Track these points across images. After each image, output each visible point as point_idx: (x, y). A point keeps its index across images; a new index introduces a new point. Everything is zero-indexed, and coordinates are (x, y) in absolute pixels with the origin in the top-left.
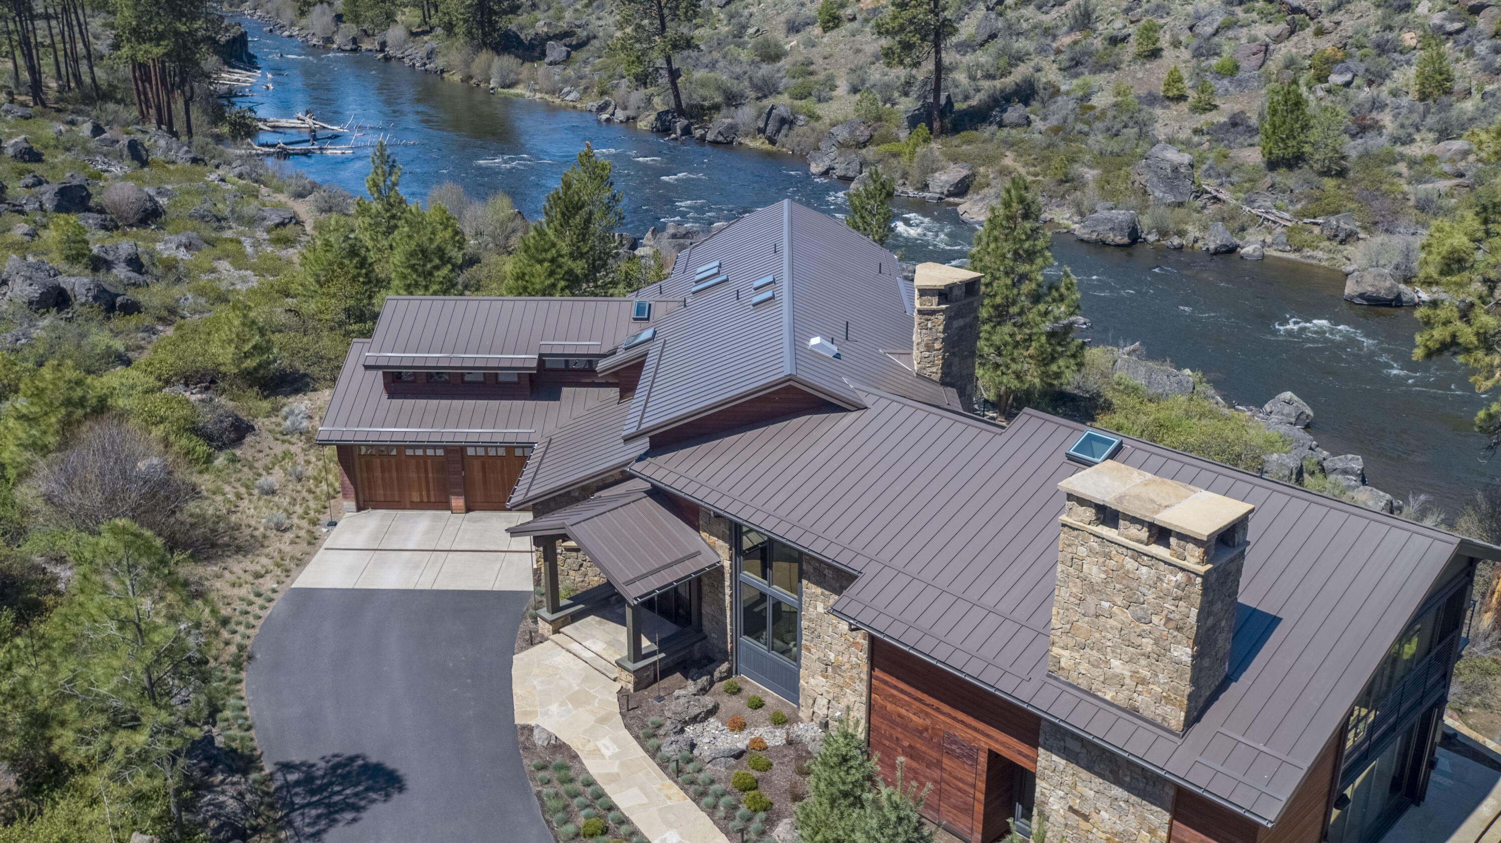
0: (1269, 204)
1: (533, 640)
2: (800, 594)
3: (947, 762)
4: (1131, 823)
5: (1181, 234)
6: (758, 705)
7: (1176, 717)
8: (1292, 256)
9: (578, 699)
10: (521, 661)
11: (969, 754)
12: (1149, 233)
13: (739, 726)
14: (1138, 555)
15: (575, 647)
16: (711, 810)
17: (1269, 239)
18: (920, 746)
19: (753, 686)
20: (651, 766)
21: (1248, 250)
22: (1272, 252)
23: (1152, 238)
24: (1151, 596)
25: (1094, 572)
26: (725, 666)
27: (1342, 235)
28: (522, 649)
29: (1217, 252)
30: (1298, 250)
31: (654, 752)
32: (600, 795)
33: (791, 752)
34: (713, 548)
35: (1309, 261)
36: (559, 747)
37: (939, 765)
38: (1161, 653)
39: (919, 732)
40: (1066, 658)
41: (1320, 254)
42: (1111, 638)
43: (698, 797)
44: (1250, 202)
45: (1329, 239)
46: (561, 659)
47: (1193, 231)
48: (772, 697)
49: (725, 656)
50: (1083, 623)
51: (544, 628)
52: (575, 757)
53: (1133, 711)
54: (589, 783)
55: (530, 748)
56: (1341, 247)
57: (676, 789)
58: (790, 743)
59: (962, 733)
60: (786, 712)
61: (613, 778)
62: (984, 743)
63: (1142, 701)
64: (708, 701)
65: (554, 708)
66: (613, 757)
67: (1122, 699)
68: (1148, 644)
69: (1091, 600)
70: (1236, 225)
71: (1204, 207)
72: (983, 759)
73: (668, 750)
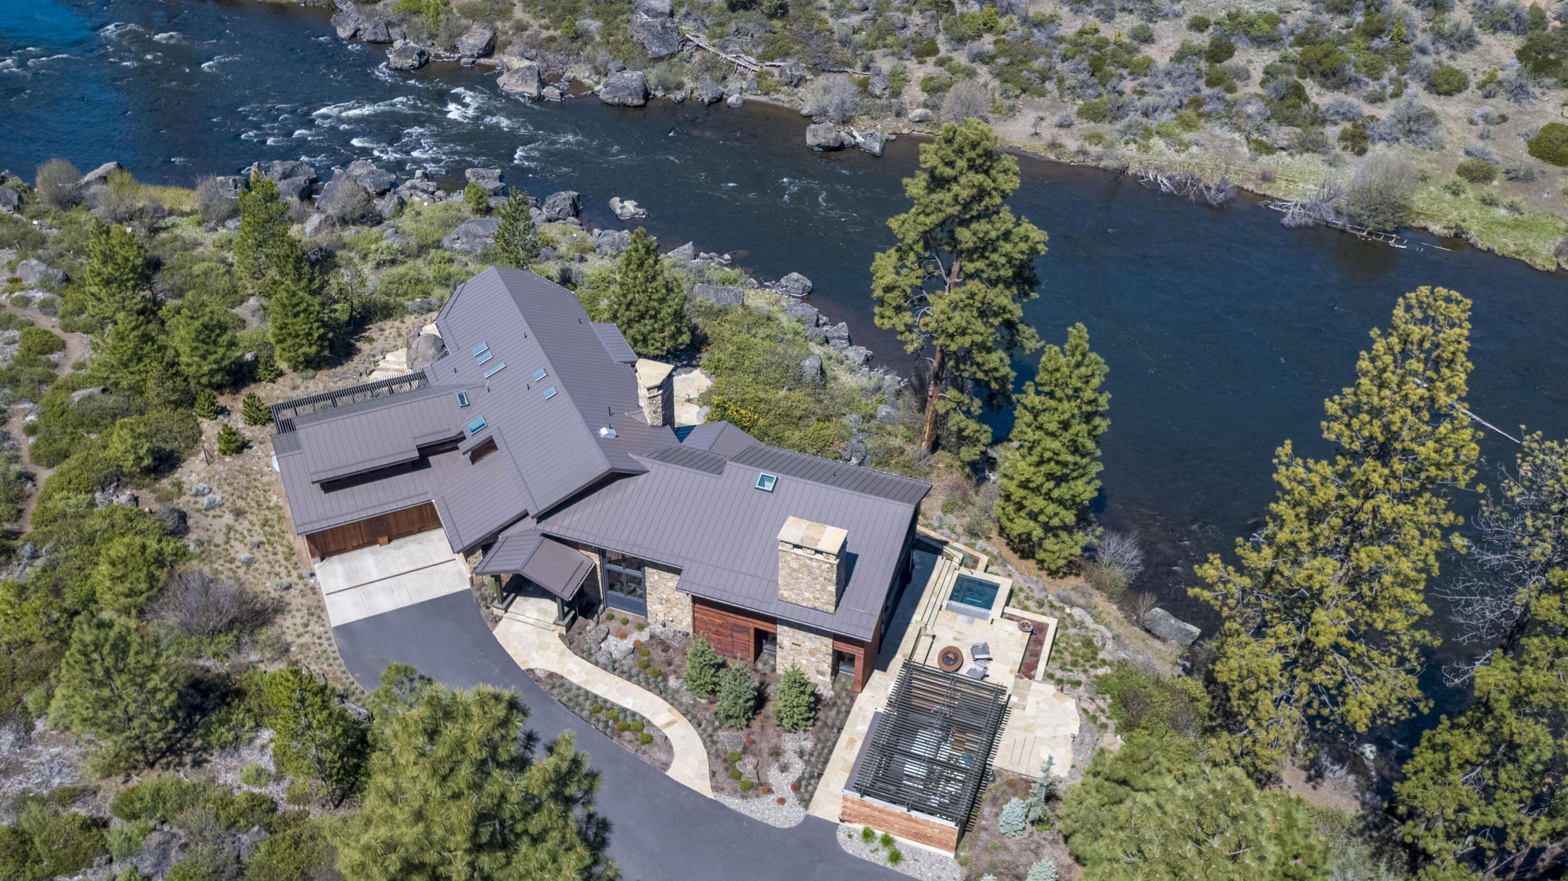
0: (738, 49)
1: (497, 620)
2: (644, 573)
3: (735, 634)
4: (818, 644)
5: (680, 86)
6: (626, 622)
7: (831, 609)
8: (764, 99)
9: (543, 647)
10: (498, 632)
11: (745, 630)
12: (656, 90)
13: (623, 636)
14: (811, 559)
15: (520, 618)
16: (639, 683)
17: (745, 86)
18: (721, 630)
19: (620, 613)
20: (598, 671)
21: (731, 100)
22: (749, 97)
23: (659, 94)
24: (818, 572)
25: (795, 565)
26: (602, 606)
27: (795, 81)
28: (494, 627)
29: (710, 103)
30: (767, 94)
31: (597, 664)
32: (587, 693)
33: (653, 642)
34: (589, 557)
35: (776, 103)
36: (551, 675)
37: (731, 636)
38: (824, 588)
39: (721, 625)
40: (785, 594)
41: (782, 97)
42: (803, 586)
43: (630, 678)
44: (723, 48)
45: (787, 84)
46: (517, 627)
47: (689, 84)
48: (630, 615)
49: (600, 602)
50: (792, 582)
51: (498, 612)
52: (562, 677)
53: (815, 609)
54: (579, 688)
55: (538, 680)
56: (796, 90)
57: (617, 678)
58: (652, 637)
59: (740, 623)
60: (641, 621)
61: (587, 682)
62: (752, 626)
63: (817, 605)
64: (603, 627)
65: (534, 655)
66: (580, 671)
67: (810, 605)
68: (818, 587)
69: (794, 574)
70: (719, 74)
71: (691, 55)
72: (752, 632)
73: (602, 660)
